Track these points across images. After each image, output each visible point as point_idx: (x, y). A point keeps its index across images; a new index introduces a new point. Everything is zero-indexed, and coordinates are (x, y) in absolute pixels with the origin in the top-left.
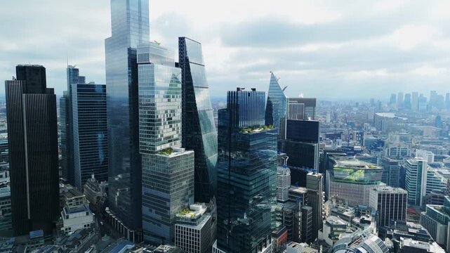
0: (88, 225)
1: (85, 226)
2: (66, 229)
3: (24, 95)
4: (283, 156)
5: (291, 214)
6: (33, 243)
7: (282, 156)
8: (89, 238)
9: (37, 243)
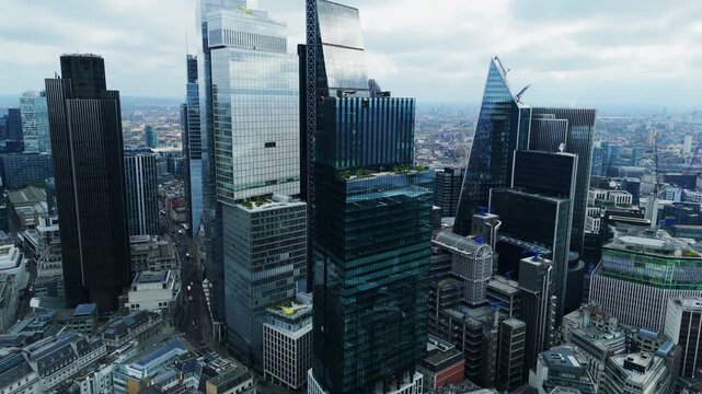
0: (165, 304)
1: (160, 304)
2: (133, 306)
3: (68, 101)
4: (491, 220)
5: (480, 330)
6: (75, 323)
7: (487, 220)
8: (150, 325)
9: (82, 322)
